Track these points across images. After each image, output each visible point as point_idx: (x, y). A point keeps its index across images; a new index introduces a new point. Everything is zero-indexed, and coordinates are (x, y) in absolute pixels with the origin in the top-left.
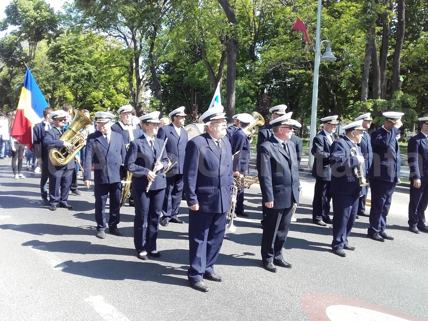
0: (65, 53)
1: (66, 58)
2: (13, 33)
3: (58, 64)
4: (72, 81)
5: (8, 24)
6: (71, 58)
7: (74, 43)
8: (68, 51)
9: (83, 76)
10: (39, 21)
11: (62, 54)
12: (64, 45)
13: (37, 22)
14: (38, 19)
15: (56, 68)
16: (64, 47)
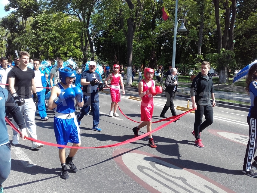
0: (41, 25)
1: (42, 28)
2: (13, 13)
3: (37, 31)
4: (45, 42)
5: (10, 7)
6: (44, 28)
7: (46, 19)
8: (43, 24)
9: (51, 38)
10: (28, 6)
11: (39, 25)
12: (40, 20)
15: (36, 34)
16: (40, 22)
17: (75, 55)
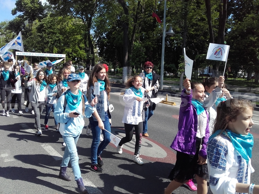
0: (46, 28)
1: (47, 31)
2: (19, 16)
3: (42, 34)
4: (50, 44)
5: (17, 11)
6: (49, 31)
7: (50, 23)
8: (48, 27)
9: (56, 41)
10: (33, 9)
11: (44, 29)
12: (45, 24)
13: (32, 10)
14: (33, 8)
15: (41, 37)
16: (45, 25)
17: (79, 56)
